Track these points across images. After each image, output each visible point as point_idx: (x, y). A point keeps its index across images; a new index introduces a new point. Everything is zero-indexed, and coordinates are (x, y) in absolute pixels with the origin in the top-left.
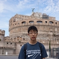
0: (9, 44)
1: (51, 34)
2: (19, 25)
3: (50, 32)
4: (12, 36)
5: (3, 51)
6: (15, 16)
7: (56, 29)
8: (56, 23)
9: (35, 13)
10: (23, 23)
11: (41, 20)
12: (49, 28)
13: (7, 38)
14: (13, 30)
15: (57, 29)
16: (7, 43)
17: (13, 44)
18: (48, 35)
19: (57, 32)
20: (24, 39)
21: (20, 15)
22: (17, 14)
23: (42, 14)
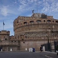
0: (14, 42)
1: (50, 30)
2: (21, 26)
3: (48, 29)
4: (16, 35)
5: (9, 48)
6: (18, 17)
7: (53, 26)
8: (53, 21)
9: (35, 14)
10: (24, 23)
11: (40, 20)
12: (47, 26)
13: (12, 37)
14: (17, 30)
15: (55, 27)
16: (12, 42)
17: (17, 42)
18: (47, 32)
19: (55, 29)
20: (26, 37)
21: (22, 17)
22: (19, 16)
23: (41, 14)
